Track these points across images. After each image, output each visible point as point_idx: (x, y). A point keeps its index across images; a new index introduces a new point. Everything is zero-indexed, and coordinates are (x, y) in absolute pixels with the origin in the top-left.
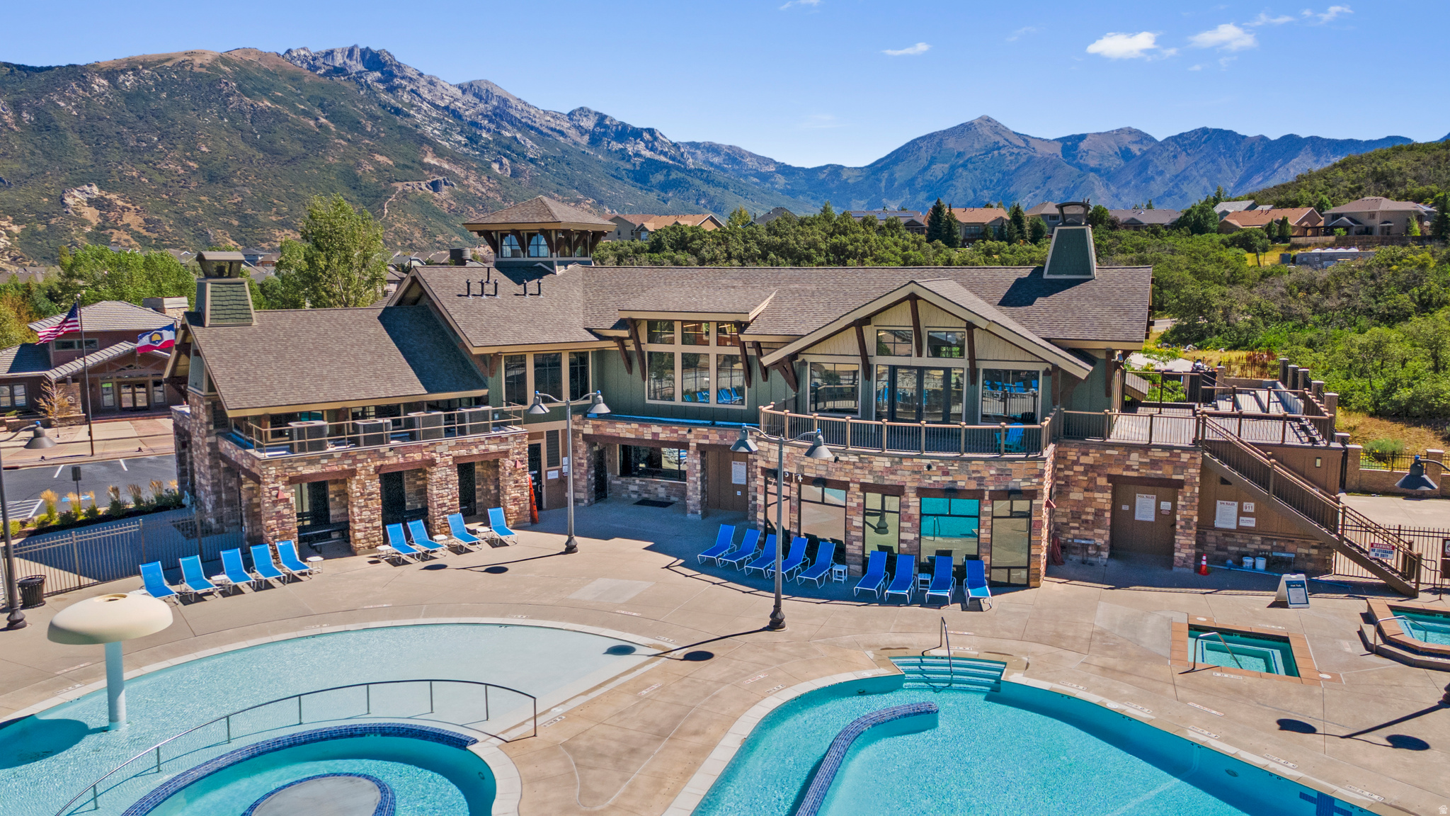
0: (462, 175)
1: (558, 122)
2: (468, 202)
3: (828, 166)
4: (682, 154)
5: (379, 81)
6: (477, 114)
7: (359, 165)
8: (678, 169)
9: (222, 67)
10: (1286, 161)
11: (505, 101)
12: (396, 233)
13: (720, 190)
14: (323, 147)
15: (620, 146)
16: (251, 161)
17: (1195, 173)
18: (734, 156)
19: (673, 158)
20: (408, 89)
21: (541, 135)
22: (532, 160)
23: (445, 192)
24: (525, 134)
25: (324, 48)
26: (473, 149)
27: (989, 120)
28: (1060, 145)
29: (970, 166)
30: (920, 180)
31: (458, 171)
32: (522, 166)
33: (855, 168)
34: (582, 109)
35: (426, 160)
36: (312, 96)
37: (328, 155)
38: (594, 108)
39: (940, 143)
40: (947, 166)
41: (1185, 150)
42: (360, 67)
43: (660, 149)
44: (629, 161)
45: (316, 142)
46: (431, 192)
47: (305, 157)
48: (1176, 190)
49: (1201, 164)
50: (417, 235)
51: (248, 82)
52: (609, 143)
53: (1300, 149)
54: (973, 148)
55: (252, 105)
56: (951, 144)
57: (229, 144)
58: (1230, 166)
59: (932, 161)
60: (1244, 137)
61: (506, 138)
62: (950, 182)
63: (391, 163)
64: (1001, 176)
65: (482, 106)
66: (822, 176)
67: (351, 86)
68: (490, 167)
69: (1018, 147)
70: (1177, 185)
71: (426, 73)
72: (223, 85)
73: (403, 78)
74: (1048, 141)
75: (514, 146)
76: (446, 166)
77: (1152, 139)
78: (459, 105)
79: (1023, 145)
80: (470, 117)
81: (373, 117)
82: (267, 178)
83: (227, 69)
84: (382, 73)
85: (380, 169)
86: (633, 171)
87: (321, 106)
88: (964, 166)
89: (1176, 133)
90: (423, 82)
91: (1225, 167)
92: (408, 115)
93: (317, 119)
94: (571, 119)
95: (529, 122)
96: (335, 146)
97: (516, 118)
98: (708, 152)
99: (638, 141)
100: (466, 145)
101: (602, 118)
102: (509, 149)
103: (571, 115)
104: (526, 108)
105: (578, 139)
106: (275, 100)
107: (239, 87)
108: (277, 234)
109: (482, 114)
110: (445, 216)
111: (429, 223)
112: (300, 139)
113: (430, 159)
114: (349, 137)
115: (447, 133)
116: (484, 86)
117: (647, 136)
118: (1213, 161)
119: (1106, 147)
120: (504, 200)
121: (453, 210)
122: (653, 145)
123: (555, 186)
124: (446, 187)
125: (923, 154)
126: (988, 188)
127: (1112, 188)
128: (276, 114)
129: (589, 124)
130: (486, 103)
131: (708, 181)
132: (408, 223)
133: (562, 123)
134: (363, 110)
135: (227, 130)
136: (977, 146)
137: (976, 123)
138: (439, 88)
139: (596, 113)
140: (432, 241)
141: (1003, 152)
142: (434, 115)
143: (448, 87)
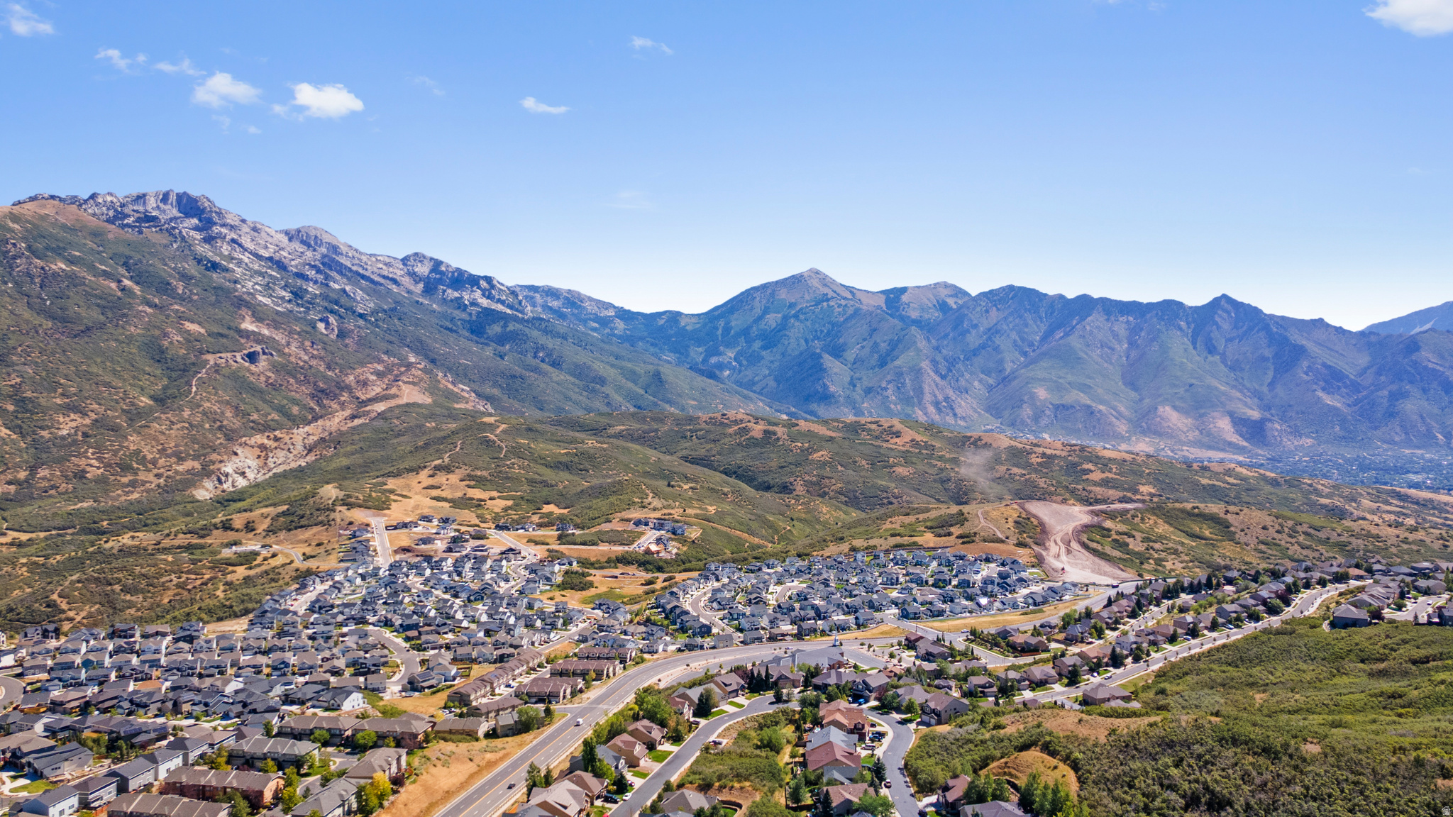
0: (283, 342)
1: (391, 270)
2: (289, 373)
3: (666, 312)
4: (520, 302)
5: (196, 228)
6: (305, 264)
7: (166, 335)
8: (515, 319)
9: (11, 225)
10: (1082, 319)
11: (335, 249)
12: (204, 413)
13: (558, 341)
14: (125, 315)
15: (456, 294)
16: (37, 332)
17: (1005, 327)
18: (573, 301)
19: (509, 306)
20: (228, 238)
21: (373, 285)
22: (361, 316)
23: (263, 363)
24: (356, 284)
25: (136, 191)
26: (298, 304)
27: (817, 272)
28: (883, 297)
29: (802, 317)
30: (754, 329)
31: (280, 337)
32: (350, 325)
33: (693, 315)
34: (416, 254)
35: (243, 326)
36: (115, 254)
37: (130, 325)
38: (429, 254)
39: (773, 294)
40: (780, 315)
41: (995, 305)
42: (175, 212)
43: (497, 297)
44: (464, 310)
45: (115, 308)
46: (247, 364)
47: (102, 326)
48: (990, 343)
49: (1011, 319)
50: (229, 414)
51: (41, 240)
52: (444, 291)
53: (1093, 309)
54: (805, 300)
55: (43, 268)
56: (783, 294)
57: (11, 312)
58: (1035, 322)
59: (766, 311)
60: (1046, 295)
61: (334, 290)
62: (784, 332)
63: (202, 331)
64: (830, 327)
65: (309, 254)
66: (661, 322)
67: (162, 239)
68: (314, 327)
69: (845, 298)
70: (990, 338)
71: (249, 219)
72: (9, 246)
73: (223, 225)
74: (873, 293)
75: (343, 300)
76: (266, 332)
77: (966, 293)
78: (285, 254)
79: (850, 296)
80: (296, 267)
81: (185, 277)
82: (53, 353)
83: (17, 226)
84: (200, 220)
85: (190, 339)
86: (469, 322)
87: (125, 264)
88: (796, 316)
89: (987, 290)
90: (245, 229)
91: (1031, 322)
92: (226, 270)
93: (119, 281)
94: (405, 264)
95: (361, 271)
96: (139, 315)
97: (346, 267)
98: (547, 295)
99: (475, 288)
100: (290, 301)
101: (437, 264)
102: (337, 305)
103: (405, 260)
104: (357, 255)
105: (412, 288)
106: (71, 261)
107: (29, 248)
108: (61, 420)
109: (309, 264)
110: (261, 392)
111: (243, 400)
112: (98, 305)
113: (248, 325)
114: (157, 301)
115: (270, 288)
116: (313, 233)
117: (484, 284)
118: (1021, 317)
119: (925, 300)
120: (329, 368)
121: (271, 384)
122: (490, 293)
123: (384, 346)
124: (265, 357)
125: (757, 303)
126: (818, 339)
127: (933, 341)
128: (73, 279)
129: (423, 269)
130: (315, 250)
131: (546, 332)
132: (218, 402)
133: (395, 271)
134: (174, 269)
135: (10, 296)
136: (807, 297)
137: (805, 275)
138: (263, 234)
139: (431, 259)
140: (245, 420)
141: (832, 303)
142: (256, 267)
143: (273, 233)
